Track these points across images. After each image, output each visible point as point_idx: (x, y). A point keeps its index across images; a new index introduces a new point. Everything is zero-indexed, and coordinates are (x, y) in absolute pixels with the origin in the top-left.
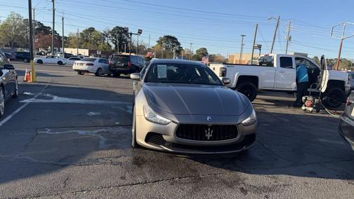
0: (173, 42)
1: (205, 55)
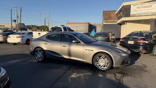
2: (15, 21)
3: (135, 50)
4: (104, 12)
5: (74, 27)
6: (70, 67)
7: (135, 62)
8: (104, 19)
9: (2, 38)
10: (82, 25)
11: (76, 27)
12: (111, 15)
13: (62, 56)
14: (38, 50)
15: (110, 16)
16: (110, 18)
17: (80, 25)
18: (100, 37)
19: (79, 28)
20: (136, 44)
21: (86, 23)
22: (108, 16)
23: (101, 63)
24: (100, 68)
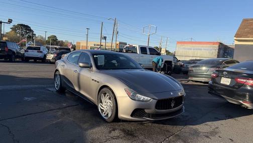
0: (26, 29)
1: (55, 41)
2: (105, 38)
3: (230, 99)
4: (244, 21)
5: (191, 49)
8: (237, 35)
10: (205, 45)
11: (194, 49)
14: (57, 73)
17: (201, 45)
18: (204, 68)
19: (199, 51)
20: (233, 87)
21: (214, 43)
22: (248, 28)
23: (105, 107)
24: (103, 115)
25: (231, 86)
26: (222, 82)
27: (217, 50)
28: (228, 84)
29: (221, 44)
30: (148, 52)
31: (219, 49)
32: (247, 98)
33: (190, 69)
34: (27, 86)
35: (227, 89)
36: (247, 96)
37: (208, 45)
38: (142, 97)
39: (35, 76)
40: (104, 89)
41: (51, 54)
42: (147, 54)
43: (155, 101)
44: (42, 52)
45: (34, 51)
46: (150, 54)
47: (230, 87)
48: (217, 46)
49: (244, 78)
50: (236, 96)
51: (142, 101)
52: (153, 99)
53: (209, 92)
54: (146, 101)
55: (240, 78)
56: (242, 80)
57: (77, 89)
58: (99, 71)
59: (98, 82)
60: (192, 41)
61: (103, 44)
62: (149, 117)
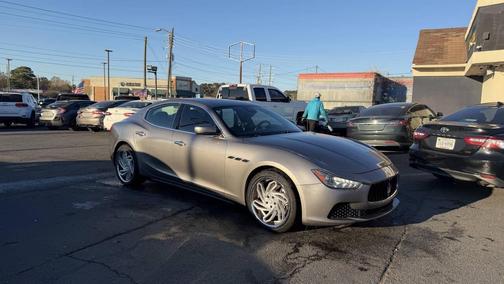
1: (29, 79)
2: (154, 70)
3: (457, 174)
4: (424, 33)
5: (325, 88)
6: (187, 207)
7: (435, 217)
8: (417, 60)
9: (96, 115)
10: (351, 79)
11: (330, 88)
12: (445, 44)
13: (173, 172)
14: (121, 149)
15: (441, 48)
16: (440, 54)
17: (344, 80)
18: (375, 122)
19: (340, 91)
20: (462, 152)
21: (366, 75)
22: (433, 47)
23: (268, 206)
24: (264, 222)
25: (458, 150)
26: (438, 146)
27: (372, 88)
28: (452, 148)
29: (378, 75)
30: (268, 98)
31: (376, 85)
32: (486, 170)
33: (351, 125)
34: (52, 180)
35: (450, 157)
36: (486, 165)
37: (356, 79)
38: (345, 182)
39: (42, 157)
40: (263, 174)
41: (52, 108)
42: (265, 100)
43: (368, 187)
44: (27, 105)
45: (9, 103)
46: (273, 100)
47: (457, 153)
48: (372, 80)
49: (480, 135)
50: (469, 168)
51: (345, 189)
52: (364, 183)
53: (411, 165)
54: (353, 189)
55: (473, 137)
56: (477, 140)
57: (185, 177)
58: (241, 140)
59: (246, 161)
60: (319, 72)
61: (151, 82)
62: (357, 217)
